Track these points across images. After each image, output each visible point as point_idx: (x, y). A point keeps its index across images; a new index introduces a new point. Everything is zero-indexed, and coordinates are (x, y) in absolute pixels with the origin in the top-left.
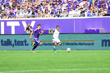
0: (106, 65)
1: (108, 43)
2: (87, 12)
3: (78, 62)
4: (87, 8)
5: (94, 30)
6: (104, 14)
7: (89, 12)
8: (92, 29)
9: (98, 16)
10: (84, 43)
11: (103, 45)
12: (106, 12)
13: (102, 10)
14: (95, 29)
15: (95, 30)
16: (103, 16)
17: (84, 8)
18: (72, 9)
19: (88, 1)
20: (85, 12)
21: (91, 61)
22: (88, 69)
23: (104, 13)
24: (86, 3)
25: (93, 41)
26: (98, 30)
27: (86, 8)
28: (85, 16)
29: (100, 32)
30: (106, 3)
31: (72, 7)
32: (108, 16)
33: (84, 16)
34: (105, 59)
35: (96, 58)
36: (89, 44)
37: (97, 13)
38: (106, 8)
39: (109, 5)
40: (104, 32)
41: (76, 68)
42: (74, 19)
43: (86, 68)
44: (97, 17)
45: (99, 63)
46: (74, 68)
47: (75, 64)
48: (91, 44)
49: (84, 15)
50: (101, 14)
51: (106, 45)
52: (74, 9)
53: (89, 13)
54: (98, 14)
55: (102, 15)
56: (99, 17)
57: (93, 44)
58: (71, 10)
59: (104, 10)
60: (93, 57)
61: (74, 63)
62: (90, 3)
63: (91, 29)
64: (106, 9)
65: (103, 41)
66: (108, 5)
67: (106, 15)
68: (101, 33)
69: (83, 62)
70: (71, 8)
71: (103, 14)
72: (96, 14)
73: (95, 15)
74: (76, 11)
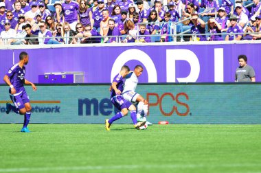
0: (88, 159)
1: (92, 107)
2: (44, 34)
3: (23, 153)
4: (43, 24)
5: (61, 76)
6: (83, 39)
7: (47, 34)
8: (56, 74)
9: (69, 43)
10: (37, 108)
11: (80, 113)
12: (89, 34)
13: (80, 30)
14: (63, 74)
15: (63, 77)
16: (81, 43)
17: (37, 23)
18: (7, 27)
19: (47, 8)
20: (40, 33)
21: (53, 150)
22: (46, 169)
23: (84, 36)
24: (42, 12)
25: (59, 102)
26: (70, 77)
27: (40, 24)
28: (38, 43)
29: (74, 82)
30: (90, 13)
31: (7, 21)
32: (93, 43)
33: (36, 42)
34: (88, 144)
35: (65, 143)
36: (49, 110)
37: (66, 37)
38: (89, 25)
39: (95, 16)
40: (84, 82)
41: (19, 166)
42: (14, 50)
43: (42, 166)
44: (67, 45)
45: (73, 155)
46: (14, 166)
47: (15, 158)
48: (53, 109)
49: (37, 40)
50: (76, 39)
51: (88, 113)
52: (13, 27)
53: (48, 37)
54: (71, 39)
55: (79, 40)
56: (71, 45)
57: (57, 110)
58: (5, 30)
59: (84, 30)
60: (59, 140)
61: (13, 154)
62: (51, 12)
63: (53, 73)
64: (88, 28)
65: (81, 102)
66: (93, 18)
67: (88, 41)
68: (76, 84)
69: (34, 151)
70: (6, 24)
71: (81, 39)
72: (65, 40)
73: (62, 40)
74: (18, 31)
